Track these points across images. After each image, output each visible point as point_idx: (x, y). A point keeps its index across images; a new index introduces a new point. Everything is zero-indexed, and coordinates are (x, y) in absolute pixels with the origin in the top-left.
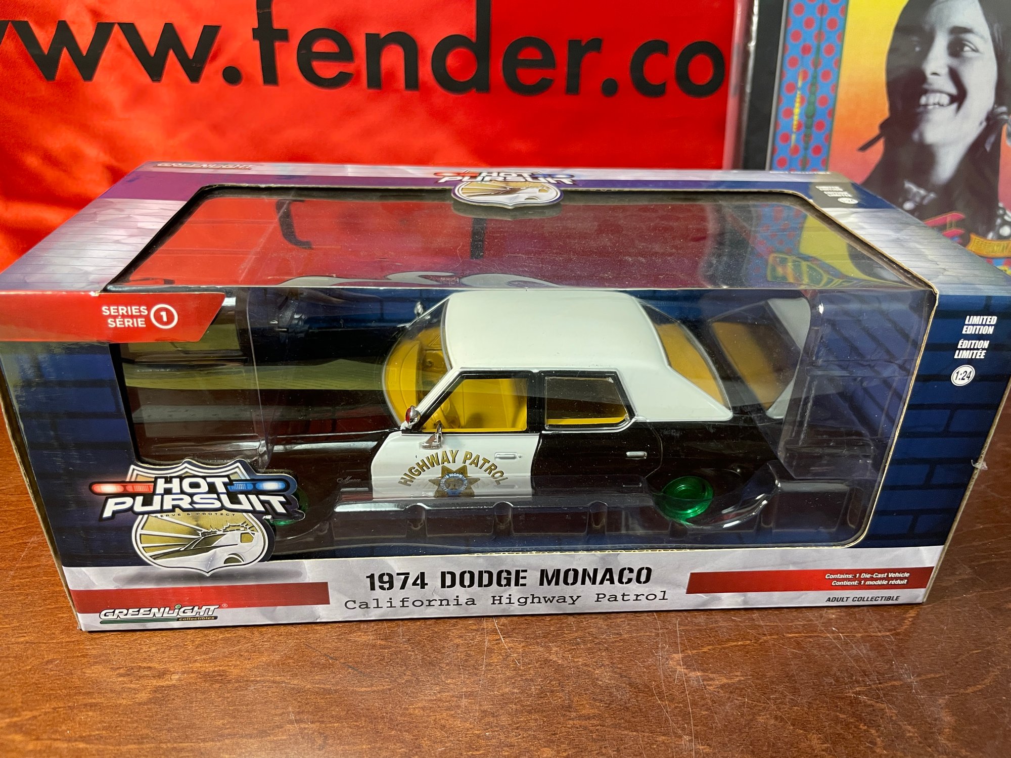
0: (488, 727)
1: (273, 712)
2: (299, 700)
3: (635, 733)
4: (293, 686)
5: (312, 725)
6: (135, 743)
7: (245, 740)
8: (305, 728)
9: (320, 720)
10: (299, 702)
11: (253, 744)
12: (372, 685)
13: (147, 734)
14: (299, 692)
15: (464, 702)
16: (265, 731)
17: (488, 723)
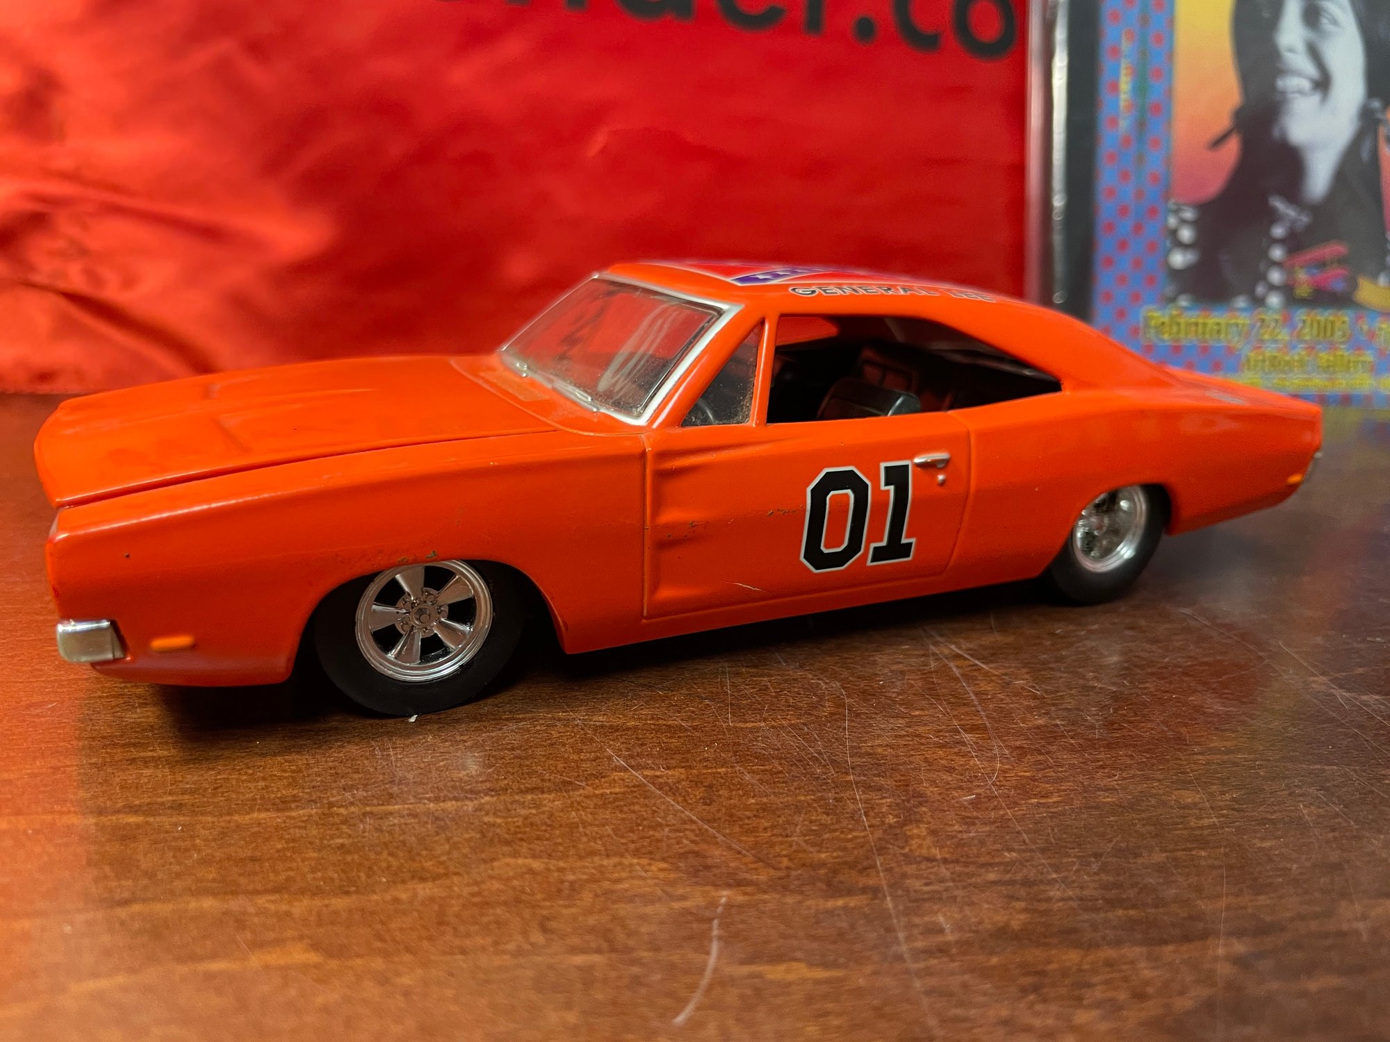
0: (1042, 767)
1: (575, 757)
2: (622, 740)
3: (1335, 767)
4: (598, 724)
5: (670, 773)
6: (268, 810)
7: (529, 797)
8: (658, 777)
9: (683, 765)
10: (623, 743)
11: (554, 801)
12: (765, 720)
13: (294, 796)
14: (617, 730)
15: (967, 737)
16: (570, 783)
17: (1039, 762)
